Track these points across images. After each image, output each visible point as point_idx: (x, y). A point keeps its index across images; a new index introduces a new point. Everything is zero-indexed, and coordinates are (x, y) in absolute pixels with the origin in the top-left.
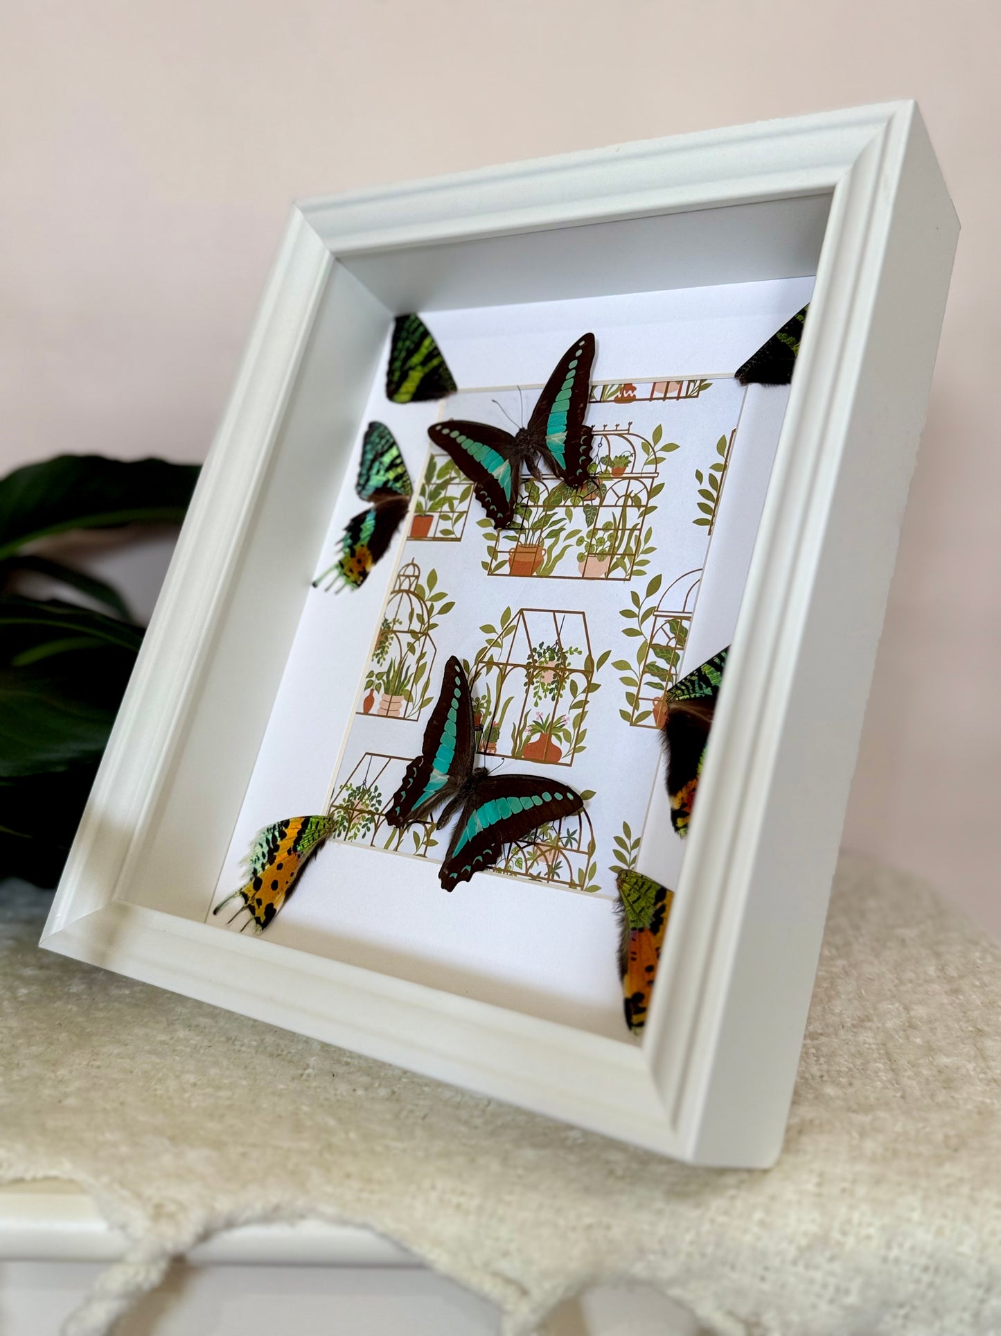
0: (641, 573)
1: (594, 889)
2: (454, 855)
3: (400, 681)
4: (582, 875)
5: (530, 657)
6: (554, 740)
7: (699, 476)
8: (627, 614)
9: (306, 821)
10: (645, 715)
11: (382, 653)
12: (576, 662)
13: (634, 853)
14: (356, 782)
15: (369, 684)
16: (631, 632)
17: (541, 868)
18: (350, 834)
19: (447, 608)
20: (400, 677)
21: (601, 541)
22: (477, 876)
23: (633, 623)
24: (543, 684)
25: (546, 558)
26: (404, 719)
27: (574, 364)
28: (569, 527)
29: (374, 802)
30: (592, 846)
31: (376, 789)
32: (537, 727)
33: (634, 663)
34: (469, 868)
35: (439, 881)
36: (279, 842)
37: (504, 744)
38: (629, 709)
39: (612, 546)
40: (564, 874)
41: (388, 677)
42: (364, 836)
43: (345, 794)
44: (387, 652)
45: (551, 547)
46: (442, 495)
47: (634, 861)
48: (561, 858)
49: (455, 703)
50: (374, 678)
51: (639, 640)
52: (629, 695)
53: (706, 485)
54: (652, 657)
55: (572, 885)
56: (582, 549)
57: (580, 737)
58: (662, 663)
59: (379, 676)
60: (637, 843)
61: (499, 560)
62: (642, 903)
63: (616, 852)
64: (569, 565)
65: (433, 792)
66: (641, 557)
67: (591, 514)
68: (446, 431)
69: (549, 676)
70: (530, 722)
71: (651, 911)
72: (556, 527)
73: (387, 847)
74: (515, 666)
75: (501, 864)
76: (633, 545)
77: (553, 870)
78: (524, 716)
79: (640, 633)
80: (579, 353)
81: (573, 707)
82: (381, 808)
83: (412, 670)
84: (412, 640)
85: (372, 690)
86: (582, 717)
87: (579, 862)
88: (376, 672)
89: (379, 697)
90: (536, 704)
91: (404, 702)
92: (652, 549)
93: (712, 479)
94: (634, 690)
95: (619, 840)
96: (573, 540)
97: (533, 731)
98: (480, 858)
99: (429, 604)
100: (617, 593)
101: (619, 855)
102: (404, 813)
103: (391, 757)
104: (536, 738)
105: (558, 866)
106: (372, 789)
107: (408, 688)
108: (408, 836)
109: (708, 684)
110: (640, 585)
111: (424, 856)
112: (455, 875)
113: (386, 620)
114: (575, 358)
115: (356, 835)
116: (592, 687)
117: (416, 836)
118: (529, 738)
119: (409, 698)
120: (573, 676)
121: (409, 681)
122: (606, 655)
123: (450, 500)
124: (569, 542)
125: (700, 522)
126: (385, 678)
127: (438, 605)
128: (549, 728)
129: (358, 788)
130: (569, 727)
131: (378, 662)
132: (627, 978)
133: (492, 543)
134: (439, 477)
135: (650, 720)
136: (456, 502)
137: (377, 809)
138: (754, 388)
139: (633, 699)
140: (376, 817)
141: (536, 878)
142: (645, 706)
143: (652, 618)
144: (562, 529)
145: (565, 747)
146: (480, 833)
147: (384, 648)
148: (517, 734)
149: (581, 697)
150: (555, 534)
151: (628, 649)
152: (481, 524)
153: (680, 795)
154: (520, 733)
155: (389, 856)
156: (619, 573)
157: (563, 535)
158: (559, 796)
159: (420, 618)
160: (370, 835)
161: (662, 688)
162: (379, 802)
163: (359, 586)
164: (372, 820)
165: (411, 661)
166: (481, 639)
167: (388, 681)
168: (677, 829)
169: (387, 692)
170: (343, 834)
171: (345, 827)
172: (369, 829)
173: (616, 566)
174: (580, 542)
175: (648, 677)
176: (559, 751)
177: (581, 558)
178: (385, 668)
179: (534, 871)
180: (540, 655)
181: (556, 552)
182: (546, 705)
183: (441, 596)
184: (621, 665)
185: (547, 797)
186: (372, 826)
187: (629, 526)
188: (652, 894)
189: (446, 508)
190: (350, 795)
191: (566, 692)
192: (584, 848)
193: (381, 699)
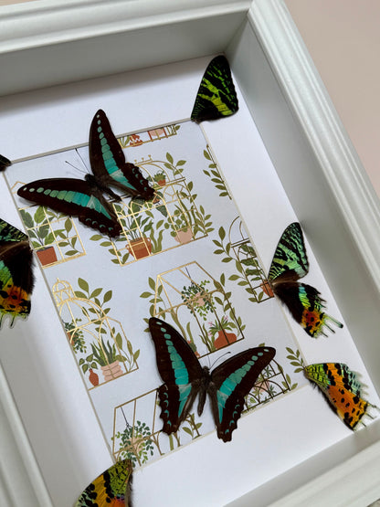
0: (212, 229)
1: (295, 386)
2: (220, 421)
3: (107, 353)
4: (286, 384)
5: (183, 298)
6: (227, 331)
7: (206, 173)
8: (218, 252)
9: (106, 475)
10: (261, 295)
11: (80, 344)
12: (210, 287)
13: (300, 358)
14: (121, 428)
15: (85, 369)
16: (227, 260)
17: (264, 395)
18: (141, 460)
19: (108, 296)
20: (106, 351)
21: (178, 222)
22: (239, 422)
23: (224, 255)
24: (201, 307)
25: (152, 242)
26: (128, 373)
27: (100, 129)
28: (155, 221)
29: (143, 430)
30: (280, 368)
31: (139, 423)
32: (214, 330)
33: (238, 273)
34: (233, 422)
35: (221, 440)
36: (94, 501)
37: (201, 349)
38: (252, 296)
39: (186, 222)
40: (277, 389)
41: (96, 356)
42: (152, 454)
43: (119, 441)
44: (84, 343)
45: (152, 235)
46: (49, 232)
47: (302, 361)
48: (271, 383)
49: (169, 343)
50: (86, 362)
51: (233, 263)
52: (247, 290)
53: (213, 177)
54: (245, 267)
55: (284, 392)
56: (170, 230)
57: (239, 322)
58: (251, 268)
59: (89, 358)
60: (298, 353)
61: (123, 255)
62: (320, 377)
63: (292, 363)
64: (168, 240)
65: (186, 398)
66: (206, 222)
67: (163, 210)
68: (32, 190)
69: (201, 302)
70: (208, 330)
71: (327, 377)
72: (147, 223)
73: (172, 448)
74: (178, 307)
75: (245, 408)
76: (197, 217)
77: (270, 392)
78: (203, 329)
79: (231, 259)
80: (99, 122)
81: (225, 309)
82: (151, 431)
83: (112, 342)
84: (98, 326)
85: (91, 370)
86: (233, 312)
87: (279, 379)
88: (84, 358)
89: (99, 371)
90: (205, 319)
91: (121, 364)
92: (208, 217)
93: (214, 173)
94: (248, 286)
95: (289, 357)
96: (162, 227)
97: (213, 333)
98: (235, 412)
99: (93, 299)
100: (206, 244)
101: (294, 364)
102: (173, 422)
103: (135, 399)
104: (217, 335)
105: (272, 388)
106: (136, 425)
107: (117, 354)
108: (181, 432)
109: (281, 266)
110: (215, 235)
111: (199, 435)
112: (228, 431)
113: (67, 324)
114: (98, 126)
115: (146, 458)
116: (227, 296)
117: (186, 430)
118: (213, 338)
119: (122, 359)
120: (214, 295)
121: (115, 350)
122: (223, 277)
123: (59, 233)
124: (160, 229)
125: (223, 195)
126: (94, 357)
127: (101, 297)
128: (221, 327)
129: (126, 431)
130: (230, 320)
131: (82, 351)
132: (338, 411)
133: (110, 247)
134: (38, 222)
135: (265, 296)
136: (65, 233)
137: (149, 433)
138: (205, 124)
139: (251, 290)
140: (152, 438)
141: (266, 401)
142: (259, 291)
143: (231, 249)
144: (151, 224)
145: (235, 331)
146: (227, 400)
147: (79, 341)
148: (205, 340)
149: (226, 303)
150: (149, 227)
151: (231, 269)
152: (94, 238)
153: (303, 320)
154: (206, 338)
155: (178, 453)
156: (199, 234)
157: (154, 226)
158: (260, 354)
159: (92, 310)
160: (155, 450)
161: (259, 279)
162: (147, 428)
163: (29, 312)
164: (150, 442)
165: (107, 337)
166: (146, 303)
167: (99, 358)
168: (312, 336)
169: (103, 364)
170: (136, 463)
171: (134, 459)
172: (152, 448)
173: (195, 232)
174: (167, 226)
175: (250, 277)
176: (233, 335)
177: (173, 234)
178: (90, 352)
179: (262, 399)
180: (187, 293)
181: (156, 236)
182: (211, 317)
183: (98, 291)
184: (234, 278)
185: (255, 358)
186: (153, 444)
187: (189, 208)
188: (322, 369)
189: (58, 239)
190: (123, 439)
191: (216, 304)
192: (277, 371)
193: (102, 371)
